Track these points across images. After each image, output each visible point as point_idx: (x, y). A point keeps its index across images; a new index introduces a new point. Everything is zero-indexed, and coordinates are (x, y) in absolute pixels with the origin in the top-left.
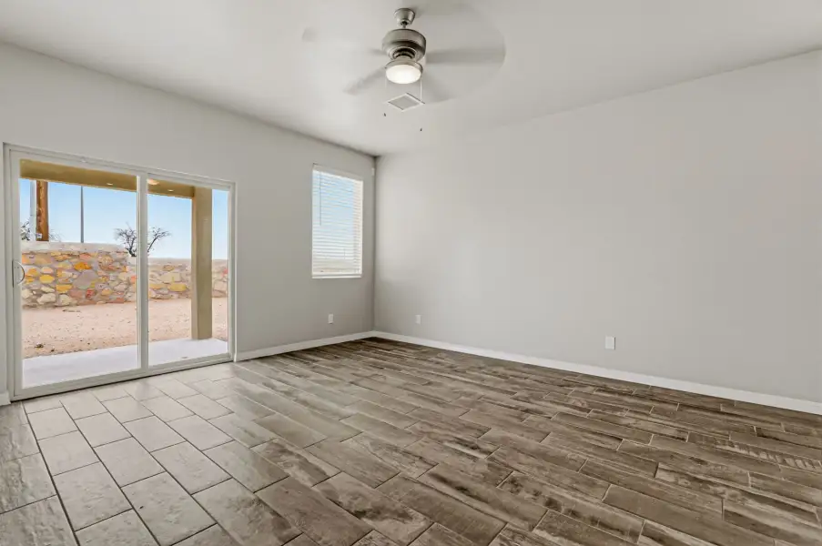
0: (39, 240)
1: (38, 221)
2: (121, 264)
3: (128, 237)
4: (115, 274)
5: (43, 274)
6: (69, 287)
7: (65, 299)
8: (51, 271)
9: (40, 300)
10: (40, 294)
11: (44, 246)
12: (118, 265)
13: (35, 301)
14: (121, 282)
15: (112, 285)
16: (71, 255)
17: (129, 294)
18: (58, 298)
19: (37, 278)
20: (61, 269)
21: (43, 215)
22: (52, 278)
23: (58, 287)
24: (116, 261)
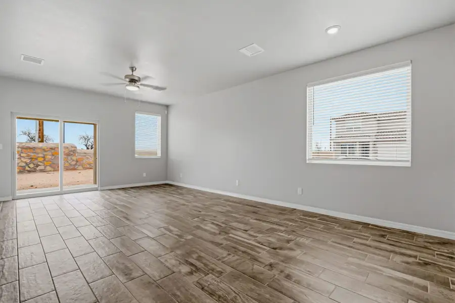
0: (39, 142)
1: (39, 133)
2: (73, 153)
3: (85, 139)
4: (71, 157)
5: (39, 157)
6: (50, 163)
7: (48, 168)
8: (42, 156)
9: (38, 169)
10: (38, 166)
11: (41, 145)
12: (72, 153)
13: (35, 169)
14: (73, 160)
15: (69, 162)
16: (52, 149)
17: (77, 166)
18: (45, 167)
19: (36, 159)
20: (47, 155)
21: (41, 130)
22: (43, 159)
23: (45, 162)
24: (71, 151)
